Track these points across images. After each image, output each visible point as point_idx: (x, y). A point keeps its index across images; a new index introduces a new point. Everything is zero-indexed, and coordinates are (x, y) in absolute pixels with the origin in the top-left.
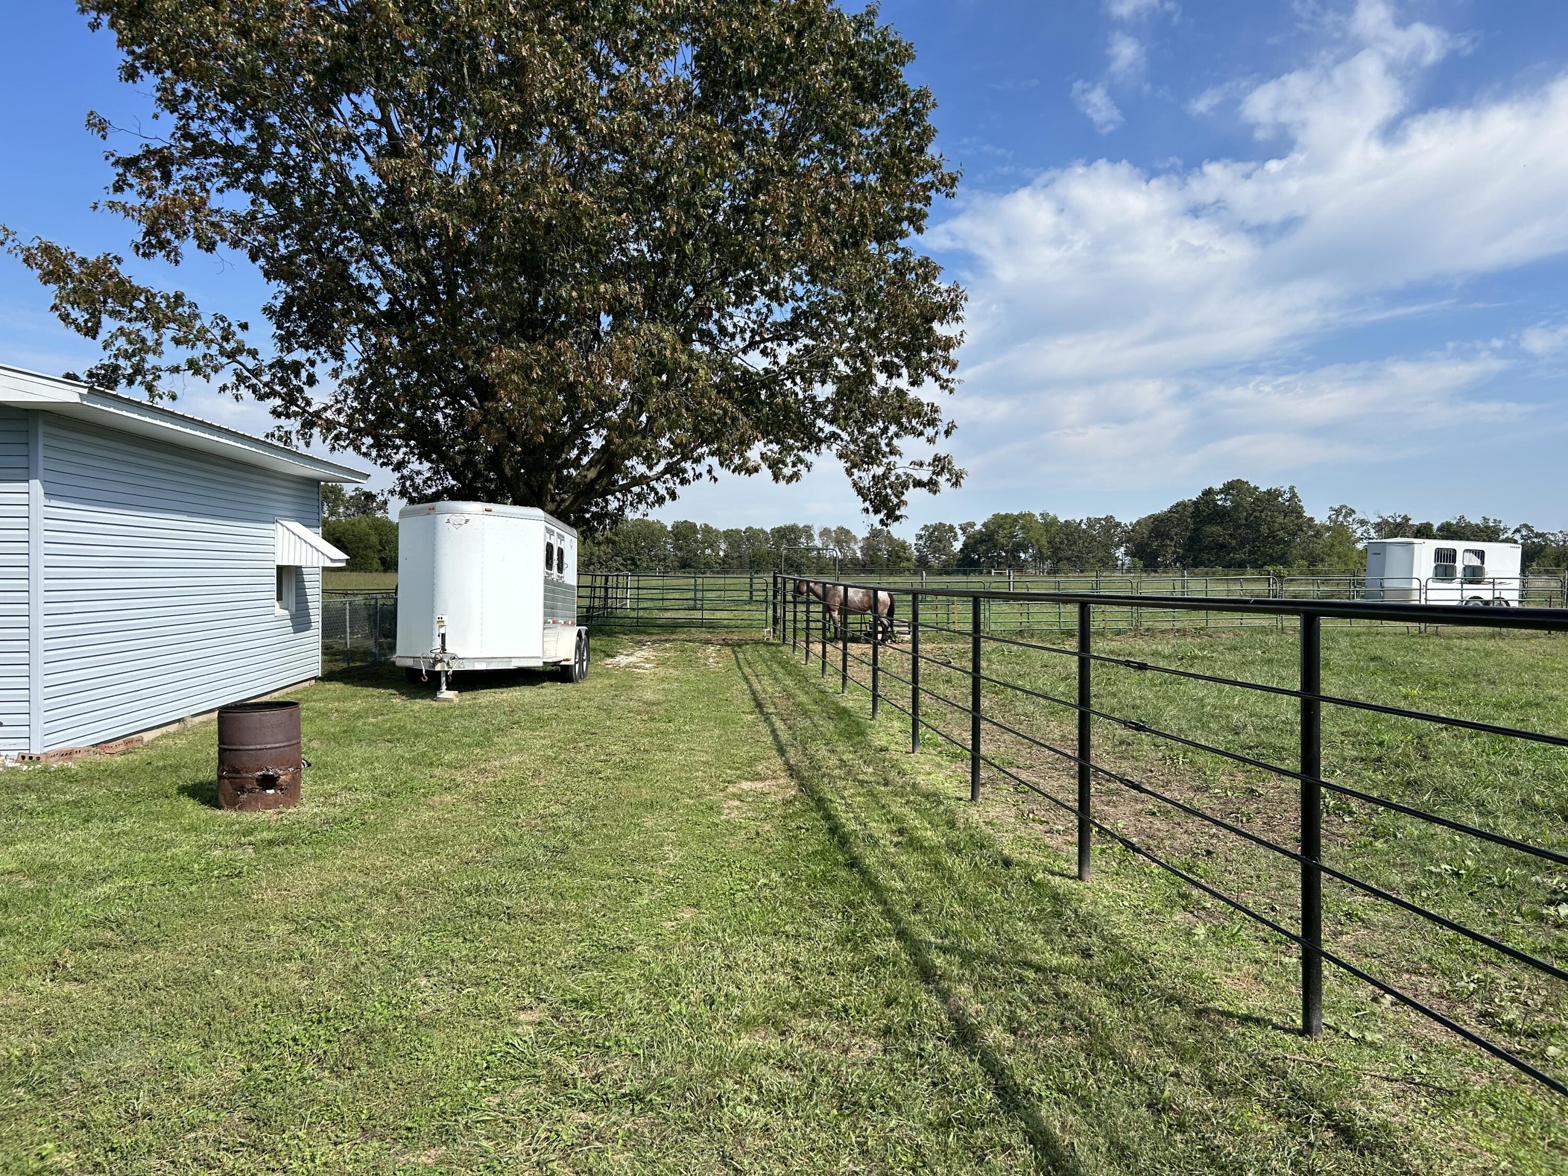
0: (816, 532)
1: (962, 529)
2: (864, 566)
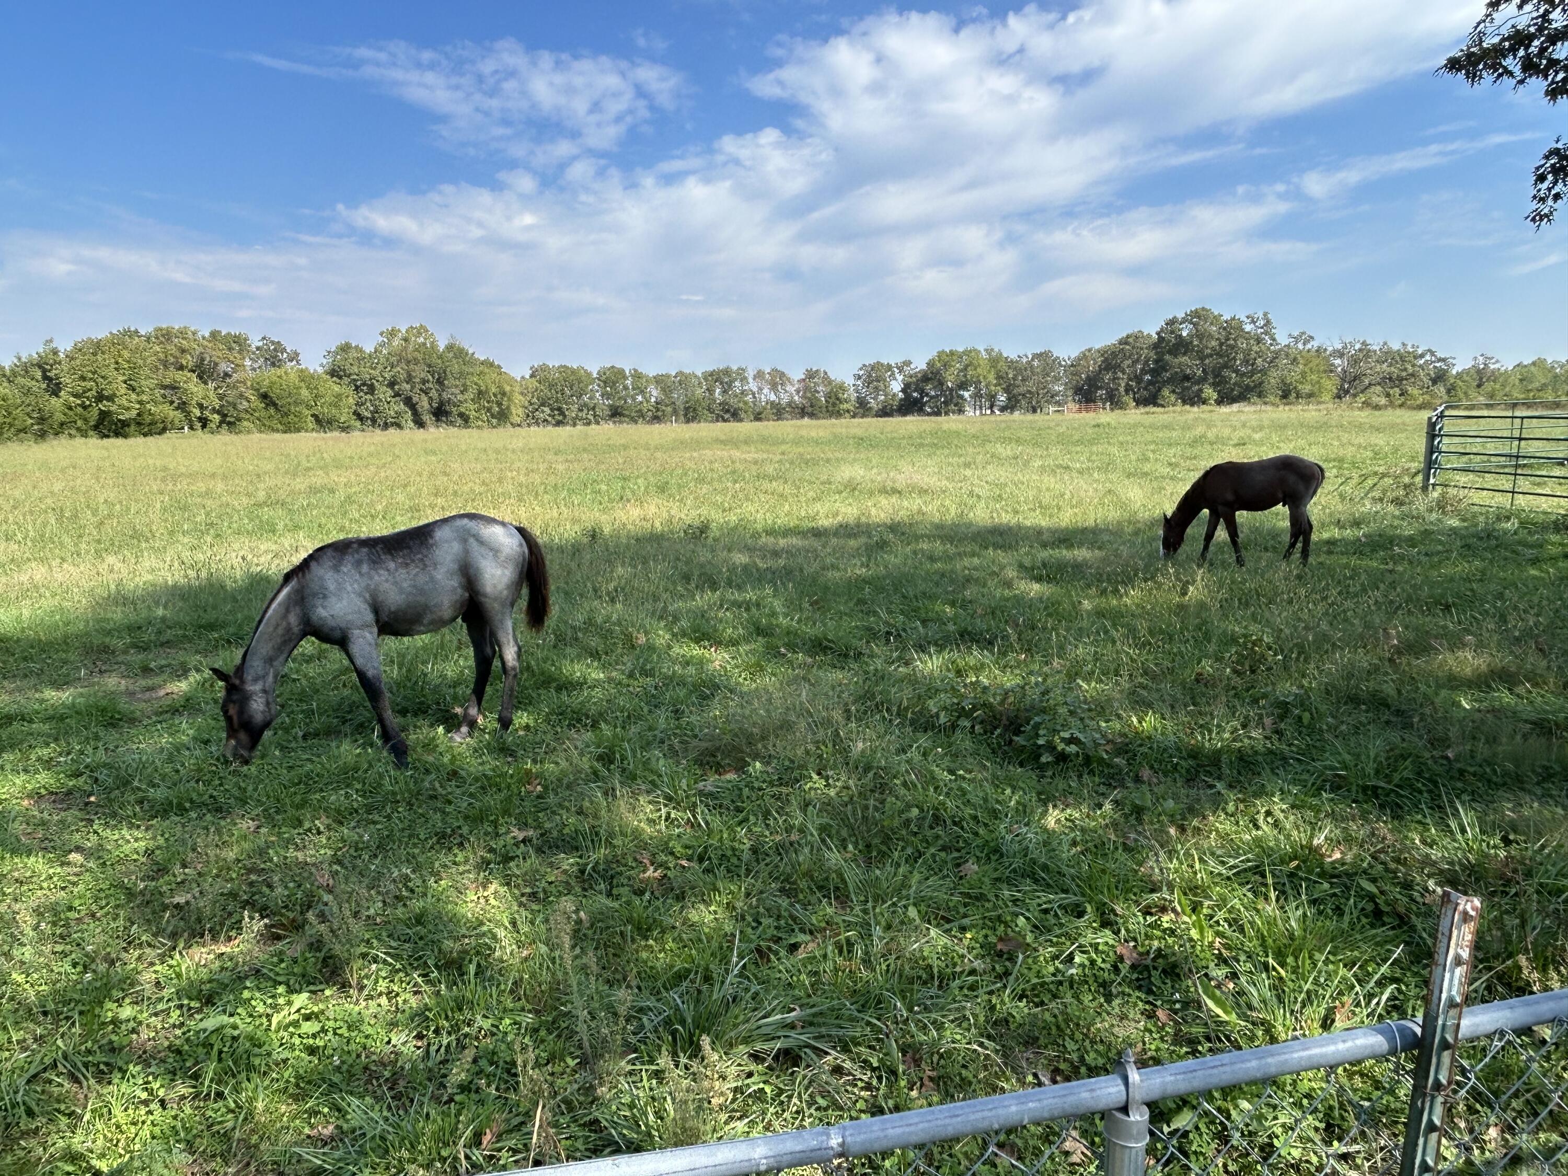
0: (750, 374)
1: (898, 368)
2: (803, 409)
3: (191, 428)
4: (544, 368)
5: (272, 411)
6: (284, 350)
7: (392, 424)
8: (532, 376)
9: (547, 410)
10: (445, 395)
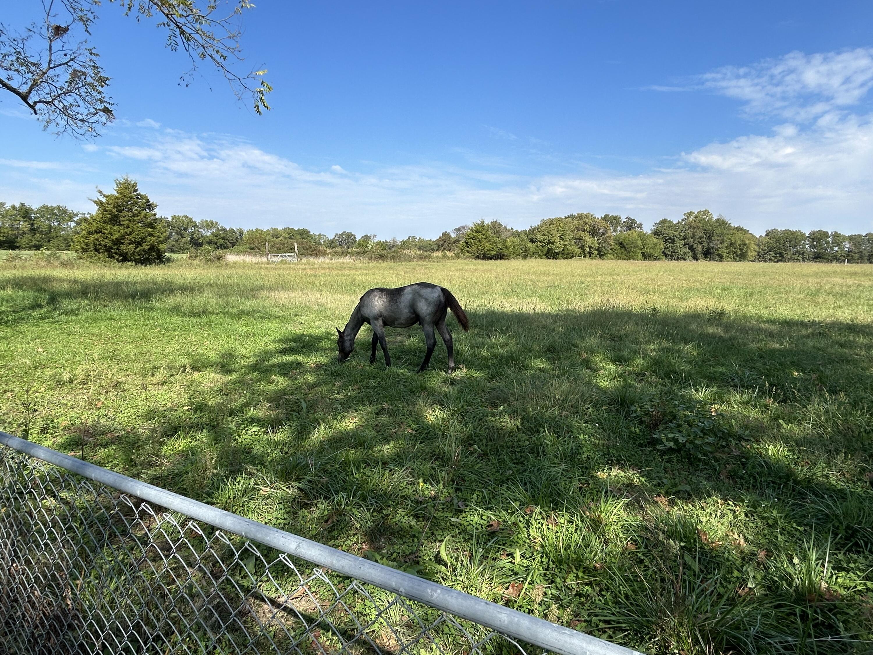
3: (585, 257)
4: (774, 231)
5: (623, 250)
6: (636, 223)
7: (681, 258)
8: (766, 235)
9: (772, 254)
10: (711, 245)
